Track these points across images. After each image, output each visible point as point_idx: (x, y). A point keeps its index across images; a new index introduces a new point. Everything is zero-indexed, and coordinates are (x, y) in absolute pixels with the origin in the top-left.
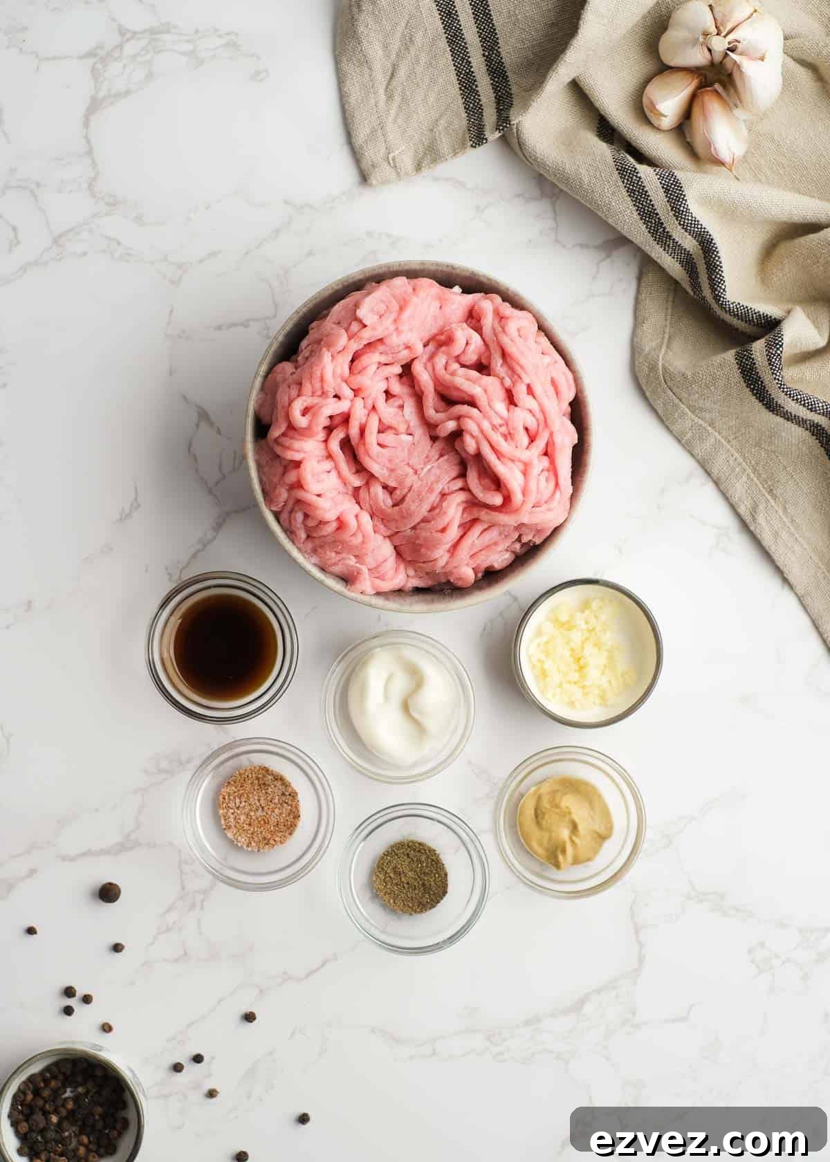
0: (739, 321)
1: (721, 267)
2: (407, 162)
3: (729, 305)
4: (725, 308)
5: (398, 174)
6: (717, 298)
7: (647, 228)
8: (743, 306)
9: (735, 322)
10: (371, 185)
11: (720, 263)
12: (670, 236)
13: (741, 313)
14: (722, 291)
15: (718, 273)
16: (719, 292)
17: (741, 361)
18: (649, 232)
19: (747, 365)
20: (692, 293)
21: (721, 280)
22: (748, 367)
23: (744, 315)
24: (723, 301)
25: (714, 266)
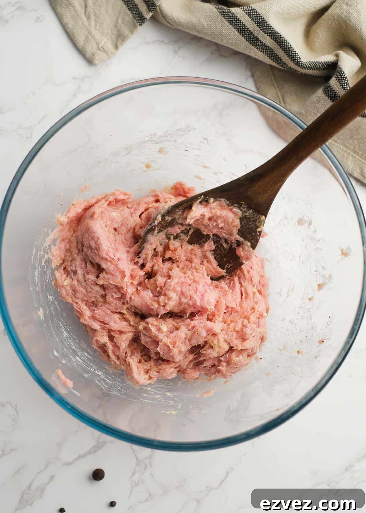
0: (313, 71)
1: (292, 47)
2: (109, 46)
3: (305, 64)
4: (304, 67)
5: (107, 54)
6: (298, 63)
7: (245, 38)
8: (312, 62)
9: (311, 72)
10: (96, 65)
11: (290, 45)
12: (258, 39)
13: (313, 66)
15: (292, 51)
16: (297, 60)
17: (328, 94)
18: (247, 40)
19: (332, 94)
20: (283, 68)
21: (295, 53)
22: (333, 95)
23: (315, 66)
24: (301, 64)
25: (288, 49)
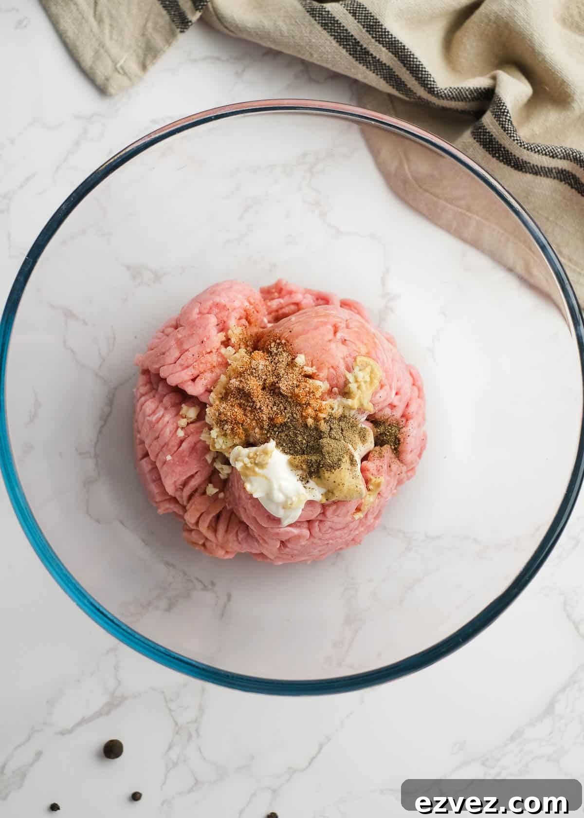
0: (457, 103)
1: (422, 65)
2: (133, 66)
3: (443, 92)
4: (441, 96)
5: (130, 79)
6: (431, 91)
7: (347, 51)
8: (455, 88)
9: (453, 104)
10: (111, 95)
11: (420, 62)
12: (368, 52)
13: (458, 93)
14: (432, 83)
15: (422, 71)
17: (480, 138)
18: (350, 54)
19: (486, 139)
20: (407, 99)
21: (428, 75)
22: (488, 140)
23: (459, 96)
24: (437, 91)
25: (416, 67)
